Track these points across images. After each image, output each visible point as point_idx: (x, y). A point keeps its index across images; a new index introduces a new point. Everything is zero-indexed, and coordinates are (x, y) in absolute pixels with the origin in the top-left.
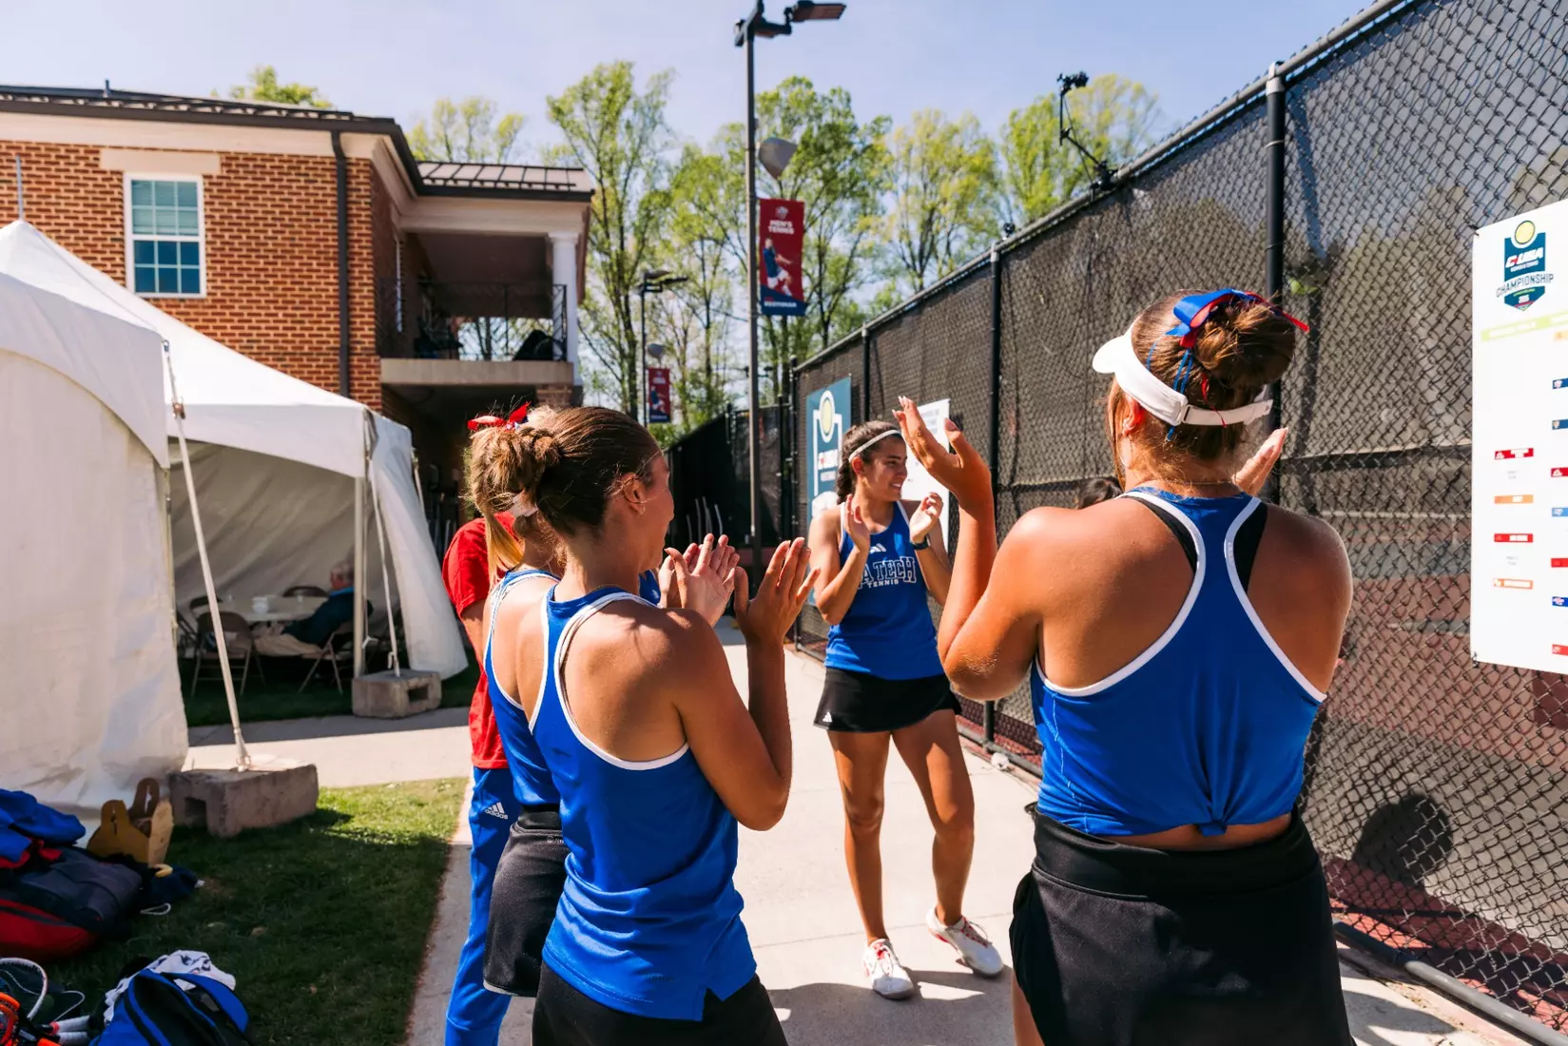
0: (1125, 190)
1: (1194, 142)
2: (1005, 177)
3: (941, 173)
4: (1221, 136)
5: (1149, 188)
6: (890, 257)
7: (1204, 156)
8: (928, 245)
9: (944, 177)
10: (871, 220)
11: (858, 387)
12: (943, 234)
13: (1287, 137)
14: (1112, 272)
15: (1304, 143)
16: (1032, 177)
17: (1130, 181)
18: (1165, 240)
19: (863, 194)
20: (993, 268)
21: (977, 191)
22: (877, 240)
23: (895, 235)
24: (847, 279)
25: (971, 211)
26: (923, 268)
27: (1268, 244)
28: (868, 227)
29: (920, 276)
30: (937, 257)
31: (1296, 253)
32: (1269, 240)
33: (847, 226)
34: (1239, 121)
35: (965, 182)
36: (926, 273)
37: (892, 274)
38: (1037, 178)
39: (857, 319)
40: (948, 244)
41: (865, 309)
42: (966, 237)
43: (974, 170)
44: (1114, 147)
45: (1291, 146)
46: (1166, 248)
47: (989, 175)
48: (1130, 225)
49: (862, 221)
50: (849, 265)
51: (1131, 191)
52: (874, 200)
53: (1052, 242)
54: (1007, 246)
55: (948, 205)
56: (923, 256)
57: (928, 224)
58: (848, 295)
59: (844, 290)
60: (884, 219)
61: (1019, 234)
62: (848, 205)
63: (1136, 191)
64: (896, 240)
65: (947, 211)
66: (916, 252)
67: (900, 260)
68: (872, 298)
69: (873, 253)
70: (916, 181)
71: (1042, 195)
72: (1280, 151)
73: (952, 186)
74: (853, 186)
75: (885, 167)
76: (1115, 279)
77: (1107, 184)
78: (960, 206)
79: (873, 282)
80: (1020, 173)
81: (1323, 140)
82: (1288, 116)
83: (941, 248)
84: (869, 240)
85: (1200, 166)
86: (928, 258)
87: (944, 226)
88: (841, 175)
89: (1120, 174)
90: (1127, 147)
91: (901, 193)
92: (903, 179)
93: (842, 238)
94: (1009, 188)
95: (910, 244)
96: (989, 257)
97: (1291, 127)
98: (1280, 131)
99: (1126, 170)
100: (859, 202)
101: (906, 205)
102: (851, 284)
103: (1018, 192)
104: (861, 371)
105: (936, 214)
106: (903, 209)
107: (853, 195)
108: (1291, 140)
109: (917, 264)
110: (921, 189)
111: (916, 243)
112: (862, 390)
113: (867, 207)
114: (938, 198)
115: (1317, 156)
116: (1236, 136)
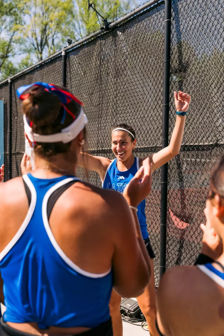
0: (114, 31)
1: (139, 15)
2: (78, 13)
3: (50, 9)
4: (149, 14)
5: (123, 31)
6: (28, 44)
7: (143, 21)
8: (44, 40)
9: (51, 10)
10: (19, 26)
11: (6, 104)
12: (50, 36)
13: (172, 18)
14: (109, 65)
15: (178, 22)
16: (89, 15)
17: (116, 27)
18: (129, 54)
19: (15, 14)
20: (63, 58)
21: (65, 18)
22: (22, 35)
23: (30, 35)
24: (8, 52)
25: (63, 27)
26: (42, 50)
27: (165, 60)
28: (18, 30)
29: (41, 53)
30: (48, 46)
31: (175, 64)
32: (165, 59)
33: (8, 28)
34: (156, 9)
35: (60, 14)
36: (43, 52)
37: (29, 51)
38: (91, 15)
39: (12, 70)
40: (53, 40)
41: (16, 66)
42: (61, 38)
43: (65, 9)
44: (122, 6)
45: (173, 22)
46: (129, 57)
47: (70, 12)
48: (116, 46)
49: (14, 27)
50: (9, 45)
51: (116, 32)
52: (20, 18)
53: (86, 49)
54: (68, 49)
55: (53, 23)
56: (42, 44)
57: (44, 31)
58: (10, 59)
59: (7, 57)
60: (25, 26)
61: (73, 45)
62: (8, 19)
63: (118, 32)
64: (30, 37)
65: (53, 25)
66: (39, 42)
67: (32, 46)
68: (20, 62)
69: (20, 41)
70: (39, 11)
71: (93, 23)
72: (169, 24)
73: (55, 15)
74: (10, 10)
75: (26, 3)
76: (110, 68)
77: (107, 28)
78: (58, 24)
79: (20, 54)
80: (84, 12)
81: (184, 21)
82: (172, 10)
83: (50, 42)
84: (18, 35)
85: (142, 25)
86: (44, 45)
87: (51, 32)
88: (5, 4)
89: (112, 24)
90: (127, 6)
91: (33, 16)
92: (33, 10)
93: (6, 33)
94: (79, 18)
95: (36, 39)
96: (61, 53)
97: (173, 14)
98: (169, 15)
99: (115, 23)
100: (14, 17)
101: (35, 21)
102: (10, 54)
103: (83, 20)
104: (8, 98)
105: (48, 27)
106: (34, 23)
107: (11, 14)
108: (173, 19)
109: (40, 48)
110: (41, 15)
111: (39, 39)
112: (8, 106)
113: (17, 20)
114: (49, 20)
115: (182, 27)
116: (154, 15)
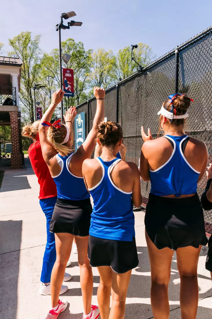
0: (145, 72)
1: (160, 62)
2: (118, 65)
3: (104, 64)
4: (166, 61)
5: (150, 72)
6: (93, 83)
7: (162, 66)
8: (101, 80)
9: (105, 64)
10: (88, 74)
11: (86, 114)
12: (104, 78)
13: (179, 63)
14: (142, 90)
15: (182, 64)
16: (124, 66)
17: (146, 70)
18: (154, 84)
19: (86, 68)
20: (117, 88)
21: (112, 68)
22: (90, 78)
23: (94, 78)
24: (83, 87)
25: (111, 73)
26: (100, 86)
27: (175, 86)
28: (88, 75)
30: (103, 83)
31: (180, 88)
32: (175, 85)
33: (83, 75)
34: (169, 58)
35: (109, 66)
36: (101, 87)
37: (92, 87)
38: (125, 66)
39: (85, 97)
40: (106, 80)
41: (87, 94)
42: (110, 79)
43: (111, 63)
44: (142, 60)
45: (180, 65)
46: (154, 86)
47: (115, 65)
48: (146, 80)
49: (86, 74)
50: (83, 84)
51: (147, 72)
52: (89, 69)
53: (129, 83)
54: (120, 83)
55: (106, 71)
57: (101, 75)
58: (84, 91)
59: (82, 90)
60: (91, 74)
61: (122, 81)
62: (83, 70)
63: (148, 72)
64: (94, 79)
65: (105, 72)
66: (99, 82)
67: (95, 83)
68: (89, 92)
69: (89, 82)
70: (98, 65)
71: (127, 70)
72: (178, 66)
73: (107, 67)
74: (84, 65)
75: (91, 62)
76: (143, 92)
77: (142, 71)
78: (108, 72)
79: (89, 88)
80: (122, 65)
81: (186, 64)
82: (179, 58)
83: (104, 81)
84: (88, 78)
85: (161, 68)
86: (101, 83)
87: (105, 76)
88: (81, 62)
89: (144, 68)
90: (145, 61)
91: (95, 68)
92: (95, 65)
93: (82, 78)
94: (119, 68)
95: (97, 80)
96: (116, 85)
97: (180, 61)
98: (178, 61)
99: (146, 68)
100: (85, 70)
101: (96, 71)
102: (84, 89)
103: (121, 69)
104: (87, 111)
105: (103, 73)
106: (96, 72)
107: (84, 68)
108: (180, 63)
109: (99, 84)
110: (100, 67)
111: (99, 80)
112: (87, 115)
113: (88, 71)
114: (104, 69)
115: (185, 67)
116: (169, 62)
